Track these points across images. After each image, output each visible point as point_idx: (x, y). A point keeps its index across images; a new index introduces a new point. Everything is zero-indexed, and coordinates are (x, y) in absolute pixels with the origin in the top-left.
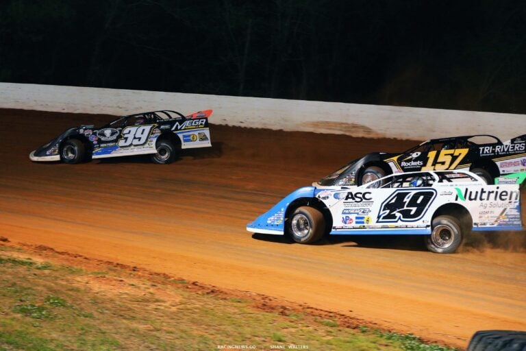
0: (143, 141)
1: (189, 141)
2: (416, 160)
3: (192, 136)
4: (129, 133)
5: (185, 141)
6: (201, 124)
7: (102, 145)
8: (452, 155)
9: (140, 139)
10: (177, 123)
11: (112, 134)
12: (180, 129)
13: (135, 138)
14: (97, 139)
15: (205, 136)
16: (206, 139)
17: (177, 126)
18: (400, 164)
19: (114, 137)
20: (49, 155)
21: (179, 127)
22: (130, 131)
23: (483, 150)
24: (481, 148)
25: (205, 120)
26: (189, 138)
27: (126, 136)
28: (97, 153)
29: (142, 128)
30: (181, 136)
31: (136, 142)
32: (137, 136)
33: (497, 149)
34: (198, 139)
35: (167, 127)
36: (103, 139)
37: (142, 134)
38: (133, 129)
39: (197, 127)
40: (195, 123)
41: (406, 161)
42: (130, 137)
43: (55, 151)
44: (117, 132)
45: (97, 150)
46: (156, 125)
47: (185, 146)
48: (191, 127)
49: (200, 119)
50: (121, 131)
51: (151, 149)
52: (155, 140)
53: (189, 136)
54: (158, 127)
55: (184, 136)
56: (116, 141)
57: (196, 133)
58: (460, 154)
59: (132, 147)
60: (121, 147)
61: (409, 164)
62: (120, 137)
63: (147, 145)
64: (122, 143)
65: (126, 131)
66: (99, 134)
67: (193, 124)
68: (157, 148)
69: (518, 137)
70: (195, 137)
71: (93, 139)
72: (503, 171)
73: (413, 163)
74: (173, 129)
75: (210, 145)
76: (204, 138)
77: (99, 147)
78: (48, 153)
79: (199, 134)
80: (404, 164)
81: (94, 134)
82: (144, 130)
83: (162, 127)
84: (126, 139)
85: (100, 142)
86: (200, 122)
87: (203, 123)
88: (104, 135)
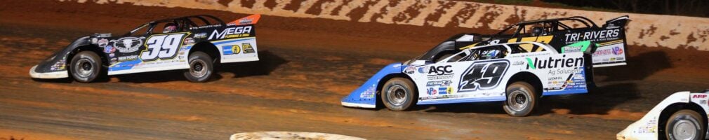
0: (171, 53)
1: (230, 53)
3: (234, 48)
4: (155, 43)
5: (226, 53)
6: (246, 33)
9: (168, 50)
10: (216, 31)
11: (134, 45)
12: (219, 39)
13: (162, 49)
14: (114, 50)
15: (250, 47)
16: (253, 51)
17: (216, 34)
19: (136, 48)
20: (54, 71)
21: (218, 36)
22: (156, 41)
25: (250, 27)
26: (229, 50)
27: (150, 47)
28: (115, 69)
29: (171, 37)
30: (220, 47)
31: (163, 54)
32: (164, 47)
34: (242, 51)
35: (203, 35)
36: (122, 50)
37: (171, 44)
38: (160, 38)
39: (241, 36)
40: (238, 31)
42: (156, 48)
43: (61, 66)
44: (139, 42)
45: (114, 64)
46: (189, 33)
47: (225, 59)
48: (233, 36)
49: (244, 26)
50: (144, 41)
51: (182, 63)
52: (187, 52)
53: (230, 47)
54: (191, 36)
55: (224, 48)
56: (138, 53)
57: (240, 44)
59: (159, 60)
60: (145, 61)
62: (143, 48)
63: (177, 58)
64: (145, 55)
65: (151, 40)
66: (117, 45)
67: (236, 33)
68: (189, 62)
70: (238, 49)
71: (108, 50)
74: (211, 38)
75: (256, 59)
76: (248, 50)
77: (117, 61)
78: (52, 69)
79: (243, 44)
81: (111, 44)
82: (173, 39)
83: (196, 36)
84: (151, 50)
85: (118, 54)
86: (245, 30)
87: (249, 31)
88: (123, 46)
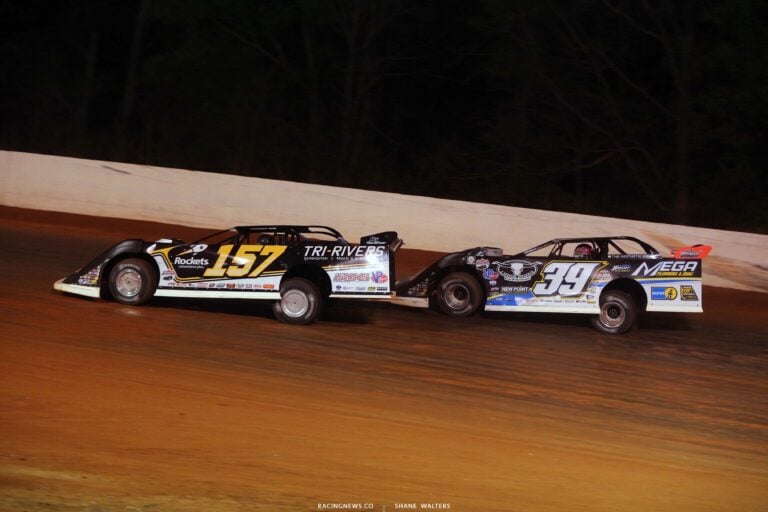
0: (577, 290)
1: (662, 298)
2: (199, 256)
3: (668, 291)
4: (555, 273)
5: (654, 297)
6: (689, 270)
7: (505, 289)
8: (257, 254)
9: (572, 285)
10: (644, 264)
11: (525, 271)
12: (648, 276)
13: (564, 283)
14: (497, 276)
15: (692, 291)
16: (696, 298)
17: (644, 268)
18: (173, 260)
19: (528, 278)
20: (411, 296)
21: (646, 272)
22: (557, 269)
23: (311, 250)
24: (309, 248)
25: (695, 264)
26: (661, 293)
27: (548, 277)
28: (494, 303)
29: (579, 266)
30: (647, 288)
31: (565, 290)
32: (568, 280)
33: (334, 251)
34: (679, 296)
35: (625, 268)
36: (508, 278)
37: (578, 276)
38: (563, 267)
39: (681, 274)
40: (677, 267)
41: (182, 257)
42: (556, 280)
43: (421, 290)
44: (533, 269)
45: (494, 296)
46: (605, 263)
47: (653, 306)
48: (670, 274)
49: (687, 261)
50: (540, 268)
51: (589, 306)
52: (598, 290)
53: (663, 289)
54: (609, 268)
55: (653, 289)
56: (530, 284)
57: (677, 286)
58: (271, 254)
59: (558, 297)
60: (538, 296)
61: (186, 262)
62: (537, 278)
63: (584, 298)
64: (539, 288)
65: (550, 268)
66: (501, 269)
67: (673, 269)
68: (601, 304)
69: (376, 236)
70: (674, 292)
71: (490, 277)
72: (339, 287)
73: (193, 261)
74: (636, 273)
75: (699, 309)
76: (689, 296)
77: (500, 291)
78: (410, 293)
79: (682, 286)
80: (178, 260)
81: (493, 267)
82: (582, 270)
83: (615, 268)
84: (548, 282)
85: (501, 282)
86: (687, 267)
87: (693, 269)
88: (510, 272)
